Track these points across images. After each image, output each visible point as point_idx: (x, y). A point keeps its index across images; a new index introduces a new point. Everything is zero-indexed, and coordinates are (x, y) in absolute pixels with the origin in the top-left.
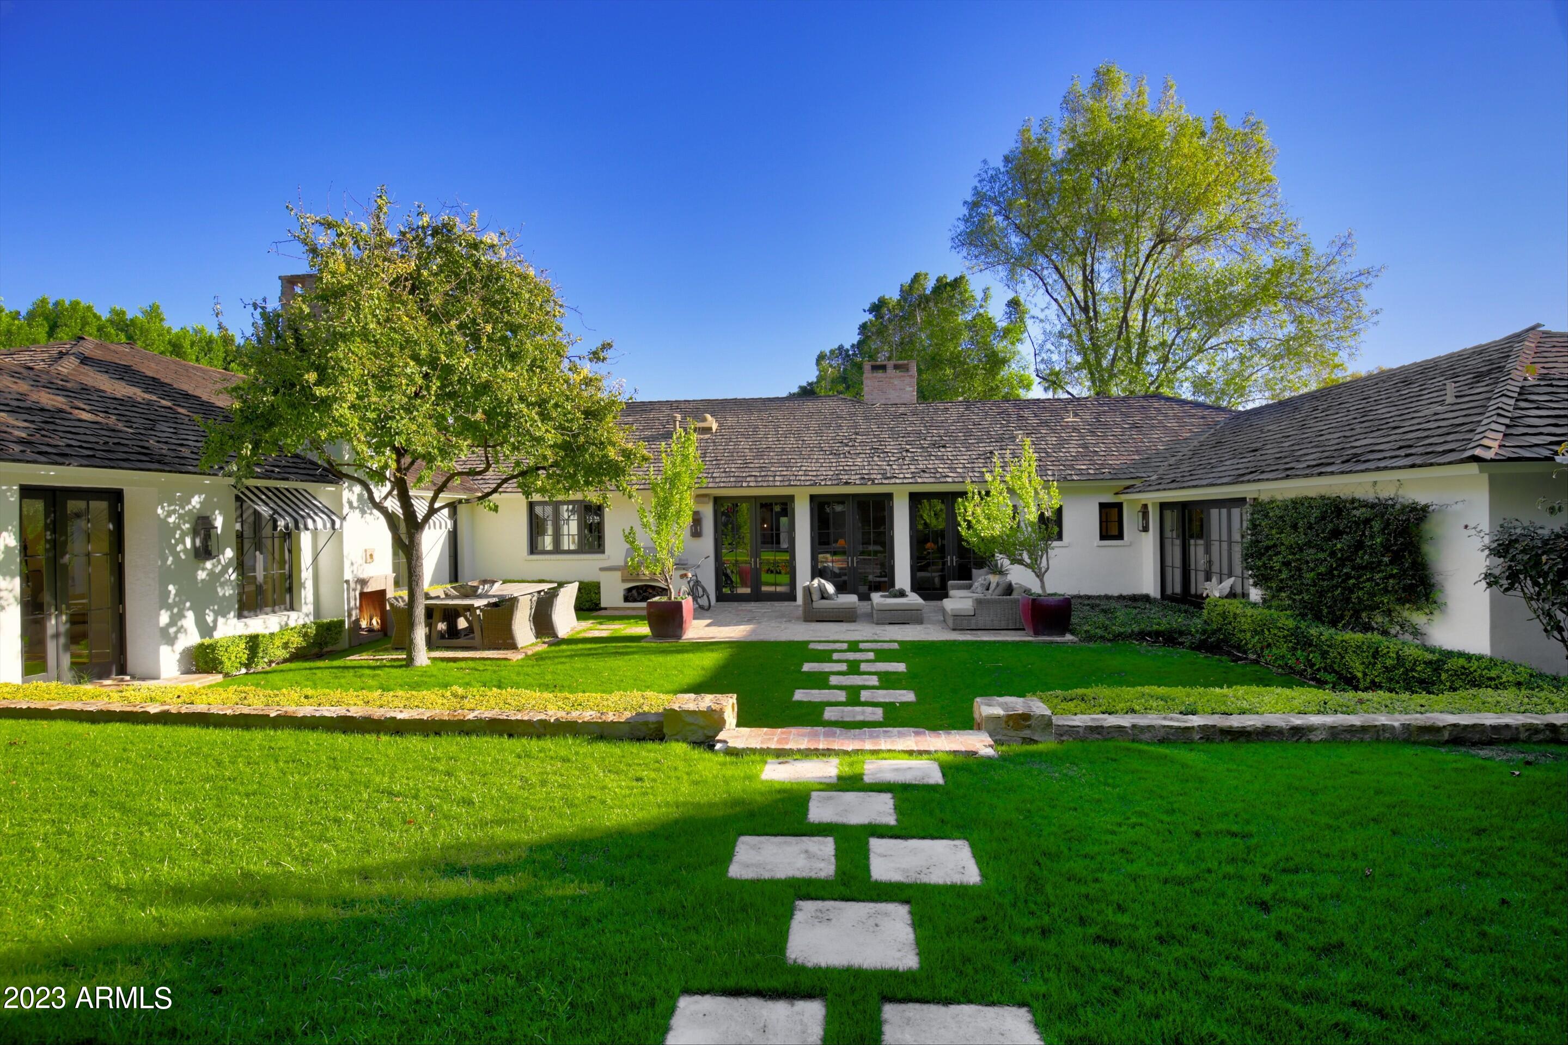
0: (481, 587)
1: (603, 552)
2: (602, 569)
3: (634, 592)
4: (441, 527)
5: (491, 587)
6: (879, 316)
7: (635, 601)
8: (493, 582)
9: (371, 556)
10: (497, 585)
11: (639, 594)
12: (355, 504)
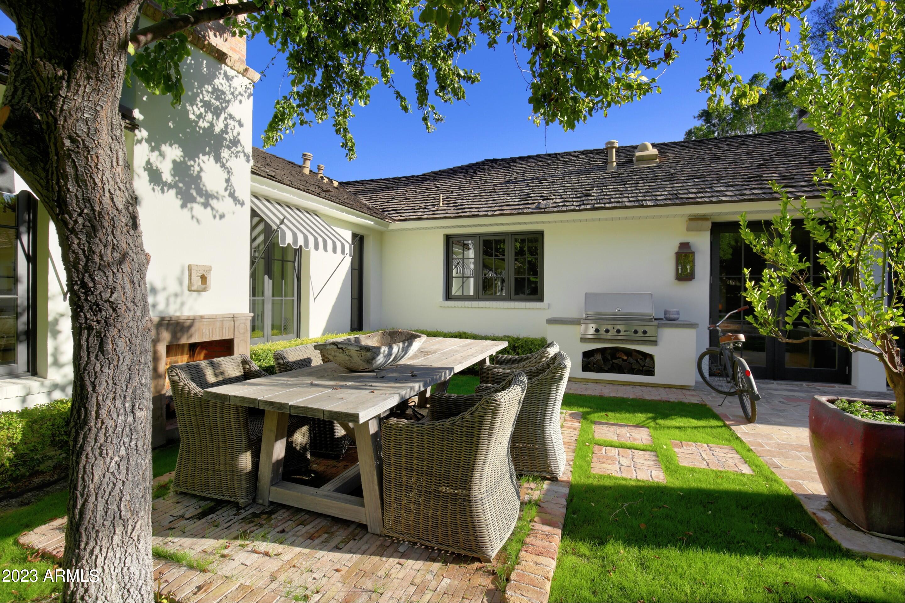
0: (384, 349)
1: (541, 299)
2: (551, 321)
3: (599, 357)
4: (335, 251)
5: (405, 350)
6: (707, 121)
7: (600, 370)
8: (410, 338)
9: (204, 278)
10: (417, 345)
11: (605, 359)
12: (167, 177)
